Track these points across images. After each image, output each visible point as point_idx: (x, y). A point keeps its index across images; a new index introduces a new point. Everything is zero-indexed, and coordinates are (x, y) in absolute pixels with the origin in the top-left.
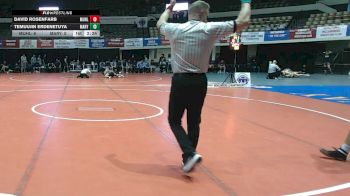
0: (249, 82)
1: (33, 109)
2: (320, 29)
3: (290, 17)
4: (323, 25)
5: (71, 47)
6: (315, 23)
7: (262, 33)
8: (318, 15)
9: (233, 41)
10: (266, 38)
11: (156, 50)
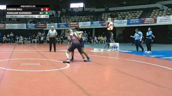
0: (118, 49)
2: (159, 18)
3: (141, 11)
4: (161, 16)
5: (16, 28)
6: (156, 15)
7: (126, 21)
8: (158, 10)
9: (109, 25)
10: (128, 23)
11: (65, 30)
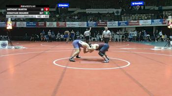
1: (54, 62)
9: (170, 23)
11: (125, 28)
